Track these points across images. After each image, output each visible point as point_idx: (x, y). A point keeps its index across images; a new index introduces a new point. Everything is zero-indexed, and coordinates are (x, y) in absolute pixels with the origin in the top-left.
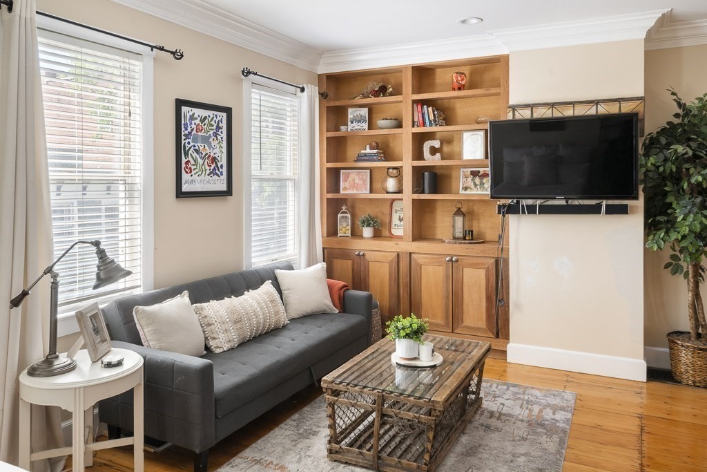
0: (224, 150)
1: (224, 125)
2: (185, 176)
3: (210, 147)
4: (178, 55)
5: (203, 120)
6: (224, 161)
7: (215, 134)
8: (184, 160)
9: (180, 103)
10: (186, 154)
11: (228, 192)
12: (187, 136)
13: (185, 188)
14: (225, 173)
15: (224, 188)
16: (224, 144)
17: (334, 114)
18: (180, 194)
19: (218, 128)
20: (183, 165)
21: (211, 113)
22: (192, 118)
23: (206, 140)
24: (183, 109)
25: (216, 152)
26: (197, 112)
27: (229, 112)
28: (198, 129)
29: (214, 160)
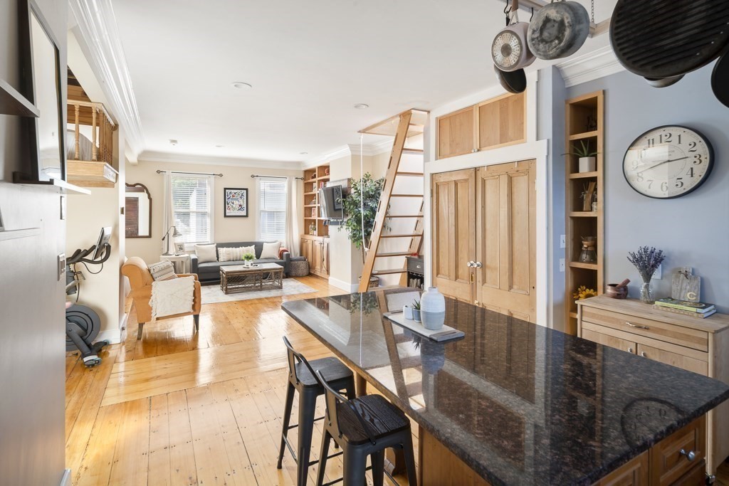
0: (245, 202)
1: (245, 194)
2: (227, 211)
3: (238, 201)
4: (221, 175)
5: (235, 193)
6: (245, 206)
7: (241, 197)
8: (227, 206)
9: (225, 189)
10: (228, 204)
11: (247, 216)
12: (228, 199)
13: (227, 214)
14: (245, 209)
15: (245, 214)
17: (308, 186)
18: (225, 216)
19: (242, 195)
20: (227, 208)
21: (239, 191)
22: (230, 193)
23: (237, 199)
24: (227, 191)
25: (242, 203)
26: (232, 191)
27: (247, 189)
28: (233, 196)
29: (240, 205)
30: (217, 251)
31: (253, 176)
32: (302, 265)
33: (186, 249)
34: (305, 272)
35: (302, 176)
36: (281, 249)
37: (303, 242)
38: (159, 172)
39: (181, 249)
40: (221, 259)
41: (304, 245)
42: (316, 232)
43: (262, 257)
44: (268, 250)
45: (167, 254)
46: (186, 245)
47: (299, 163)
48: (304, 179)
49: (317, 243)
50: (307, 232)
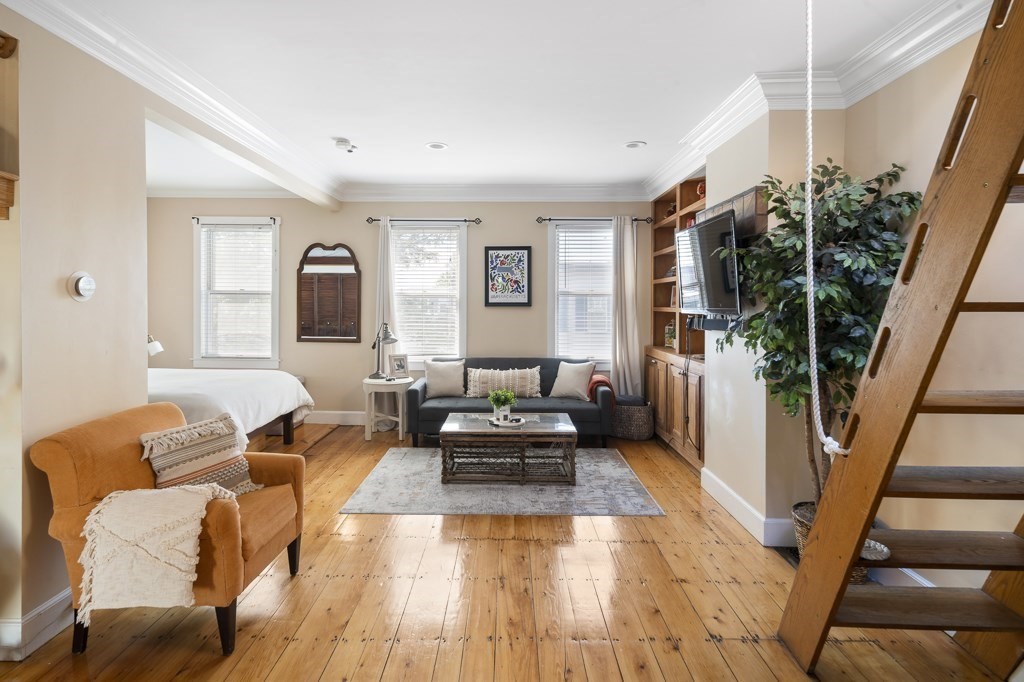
0: (526, 275)
1: (525, 258)
2: (491, 293)
3: (512, 273)
4: (478, 221)
5: (506, 257)
6: (526, 283)
7: (517, 266)
8: (490, 283)
9: (487, 249)
10: (493, 280)
11: (529, 304)
12: (493, 269)
13: (491, 301)
14: (526, 289)
15: (525, 300)
16: (526, 272)
17: (662, 234)
18: (487, 304)
19: (520, 261)
20: (490, 287)
21: (513, 252)
22: (497, 257)
23: (509, 270)
24: (490, 252)
25: (518, 277)
26: (501, 253)
27: (529, 249)
28: (502, 263)
29: (516, 282)
30: (466, 375)
31: (540, 220)
32: (640, 415)
33: (410, 367)
34: (645, 431)
35: (649, 214)
36: (597, 377)
37: (648, 363)
38: (370, 220)
39: (401, 366)
40: (471, 392)
41: (652, 369)
42: (676, 343)
43: (553, 393)
44: (568, 381)
45: (376, 376)
46: (410, 359)
47: (639, 185)
48: (655, 220)
49: (676, 372)
50: (659, 342)
